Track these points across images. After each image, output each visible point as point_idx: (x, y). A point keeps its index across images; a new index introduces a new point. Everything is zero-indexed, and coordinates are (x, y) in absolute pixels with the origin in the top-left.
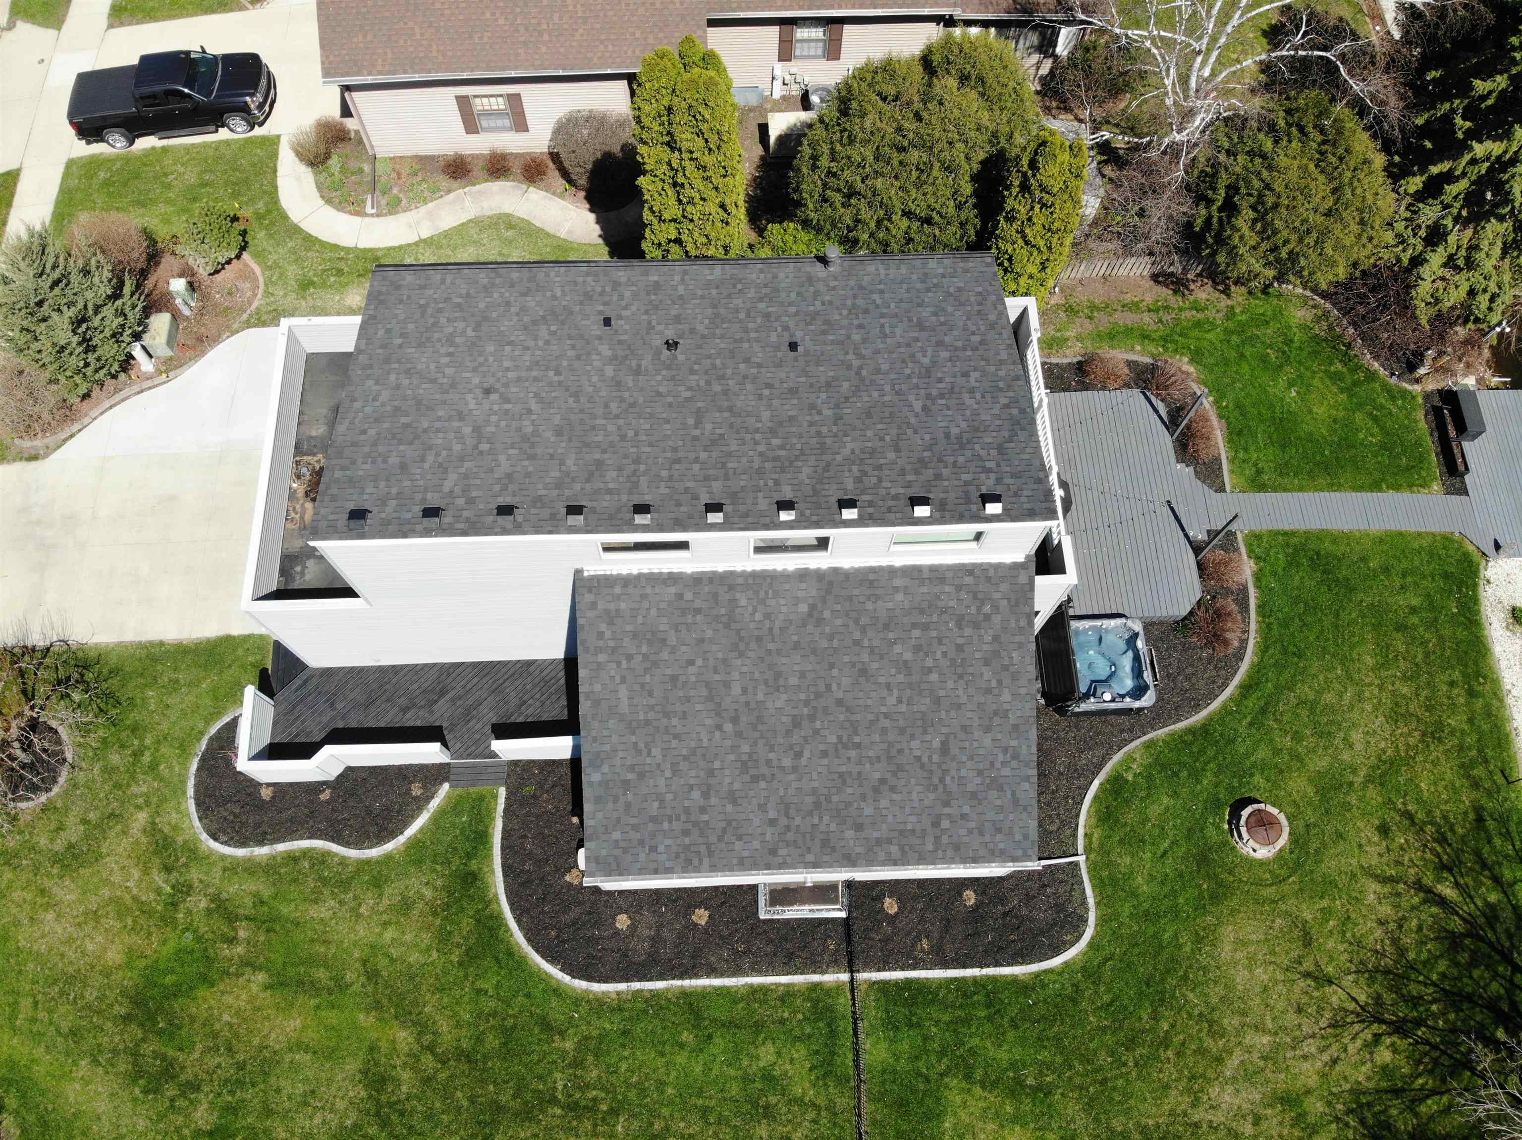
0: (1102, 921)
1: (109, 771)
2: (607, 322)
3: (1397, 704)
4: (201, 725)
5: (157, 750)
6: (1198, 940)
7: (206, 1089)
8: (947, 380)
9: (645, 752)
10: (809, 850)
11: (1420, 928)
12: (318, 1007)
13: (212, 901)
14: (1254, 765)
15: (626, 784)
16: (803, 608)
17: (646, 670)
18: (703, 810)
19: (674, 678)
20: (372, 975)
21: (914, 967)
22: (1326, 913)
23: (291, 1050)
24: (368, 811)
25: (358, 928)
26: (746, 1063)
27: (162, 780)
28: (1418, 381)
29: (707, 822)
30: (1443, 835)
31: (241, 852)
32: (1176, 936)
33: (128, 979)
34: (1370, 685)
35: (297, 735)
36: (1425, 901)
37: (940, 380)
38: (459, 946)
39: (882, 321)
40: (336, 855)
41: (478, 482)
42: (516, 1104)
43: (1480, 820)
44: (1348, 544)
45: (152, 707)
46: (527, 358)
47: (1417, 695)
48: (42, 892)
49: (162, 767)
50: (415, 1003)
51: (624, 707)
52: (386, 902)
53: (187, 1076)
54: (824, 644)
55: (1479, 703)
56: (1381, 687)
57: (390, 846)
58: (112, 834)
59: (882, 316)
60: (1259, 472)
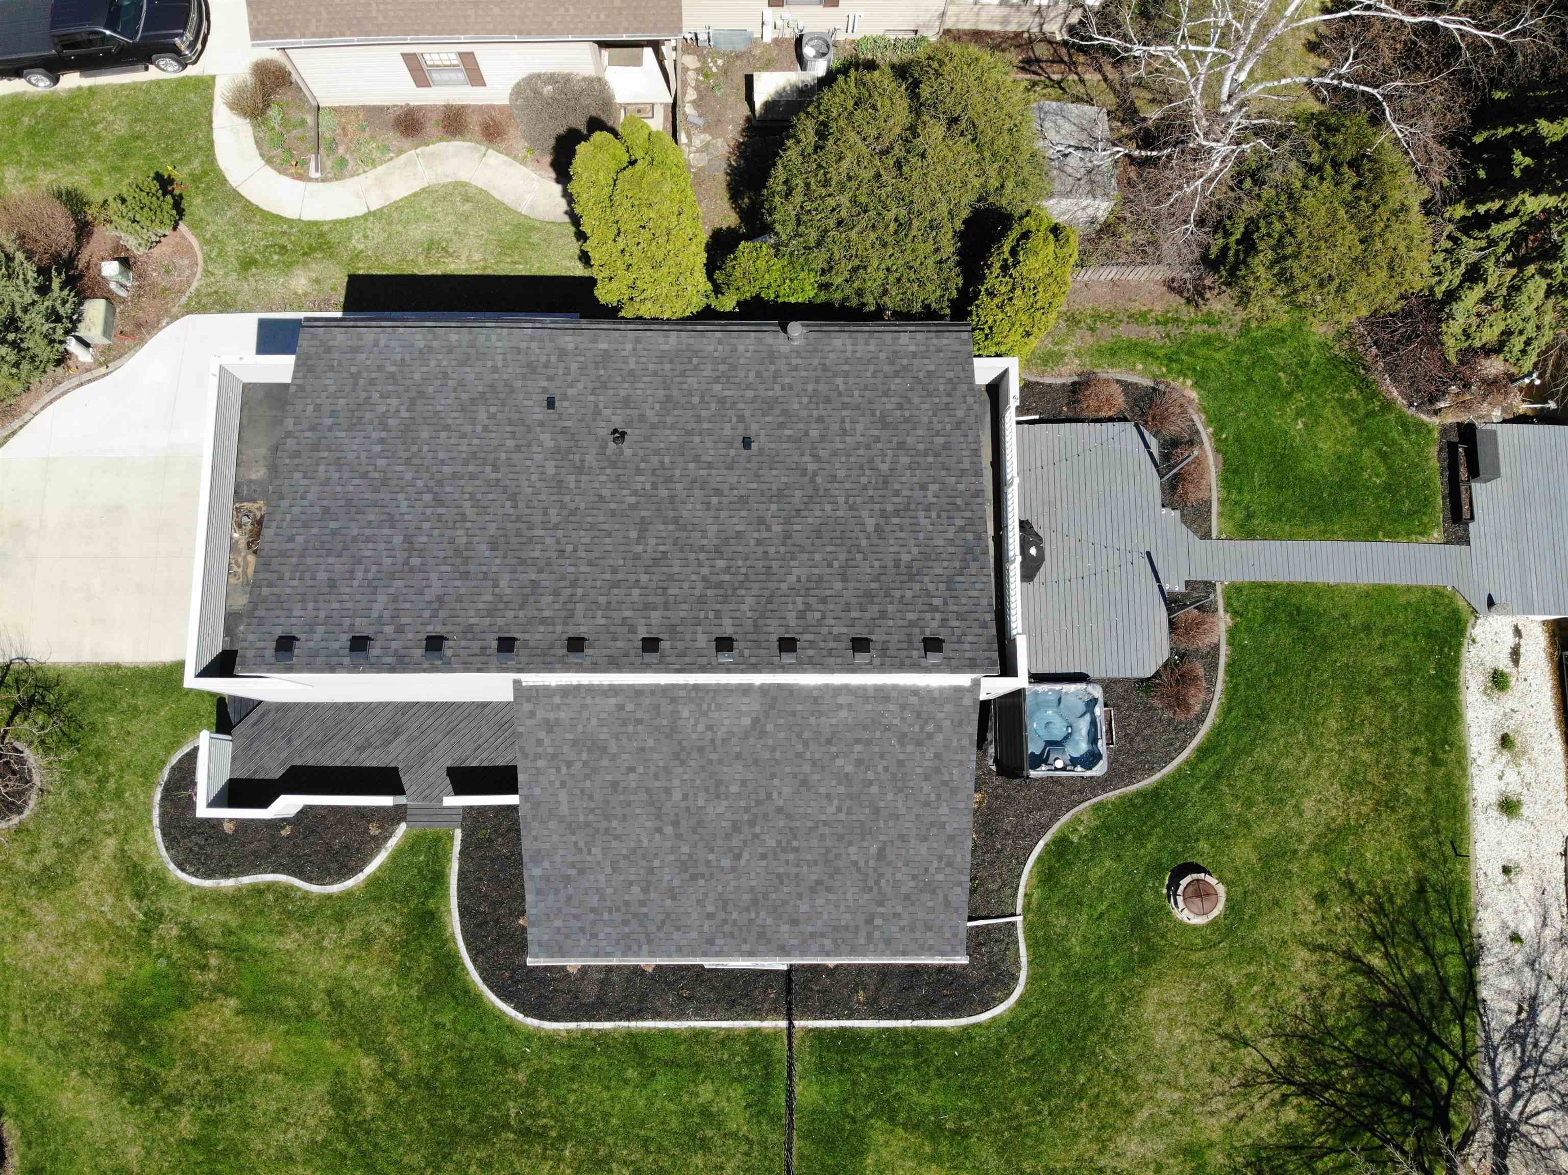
0: (1033, 979)
1: (77, 796)
2: (551, 403)
3: (1355, 772)
4: (162, 754)
5: (122, 778)
6: (1124, 999)
7: (188, 1102)
8: (905, 493)
9: (585, 850)
10: (745, 941)
11: (1343, 996)
12: (287, 1033)
13: (183, 929)
14: (1200, 831)
15: (567, 879)
16: (746, 721)
17: (587, 777)
18: (642, 903)
19: (615, 785)
20: (337, 1006)
21: (849, 1017)
22: (1252, 978)
23: (264, 1071)
24: (329, 849)
25: (322, 960)
26: (686, 1098)
27: (128, 808)
28: (1437, 412)
29: (646, 915)
30: (1381, 905)
31: (208, 883)
32: (1102, 997)
33: (110, 999)
34: (1331, 750)
35: (255, 772)
36: (1352, 970)
37: (897, 493)
38: (418, 981)
39: (844, 413)
40: (299, 889)
41: (407, 605)
42: (473, 1128)
43: (1421, 890)
44: (1332, 599)
45: (114, 733)
46: (464, 448)
47: (1378, 762)
48: (23, 911)
49: (127, 795)
50: (377, 1033)
51: (564, 810)
52: (348, 936)
53: (169, 1089)
54: (767, 755)
55: (1440, 773)
56: (1341, 753)
57: (349, 883)
58: (84, 859)
59: (845, 406)
60: (1250, 516)
